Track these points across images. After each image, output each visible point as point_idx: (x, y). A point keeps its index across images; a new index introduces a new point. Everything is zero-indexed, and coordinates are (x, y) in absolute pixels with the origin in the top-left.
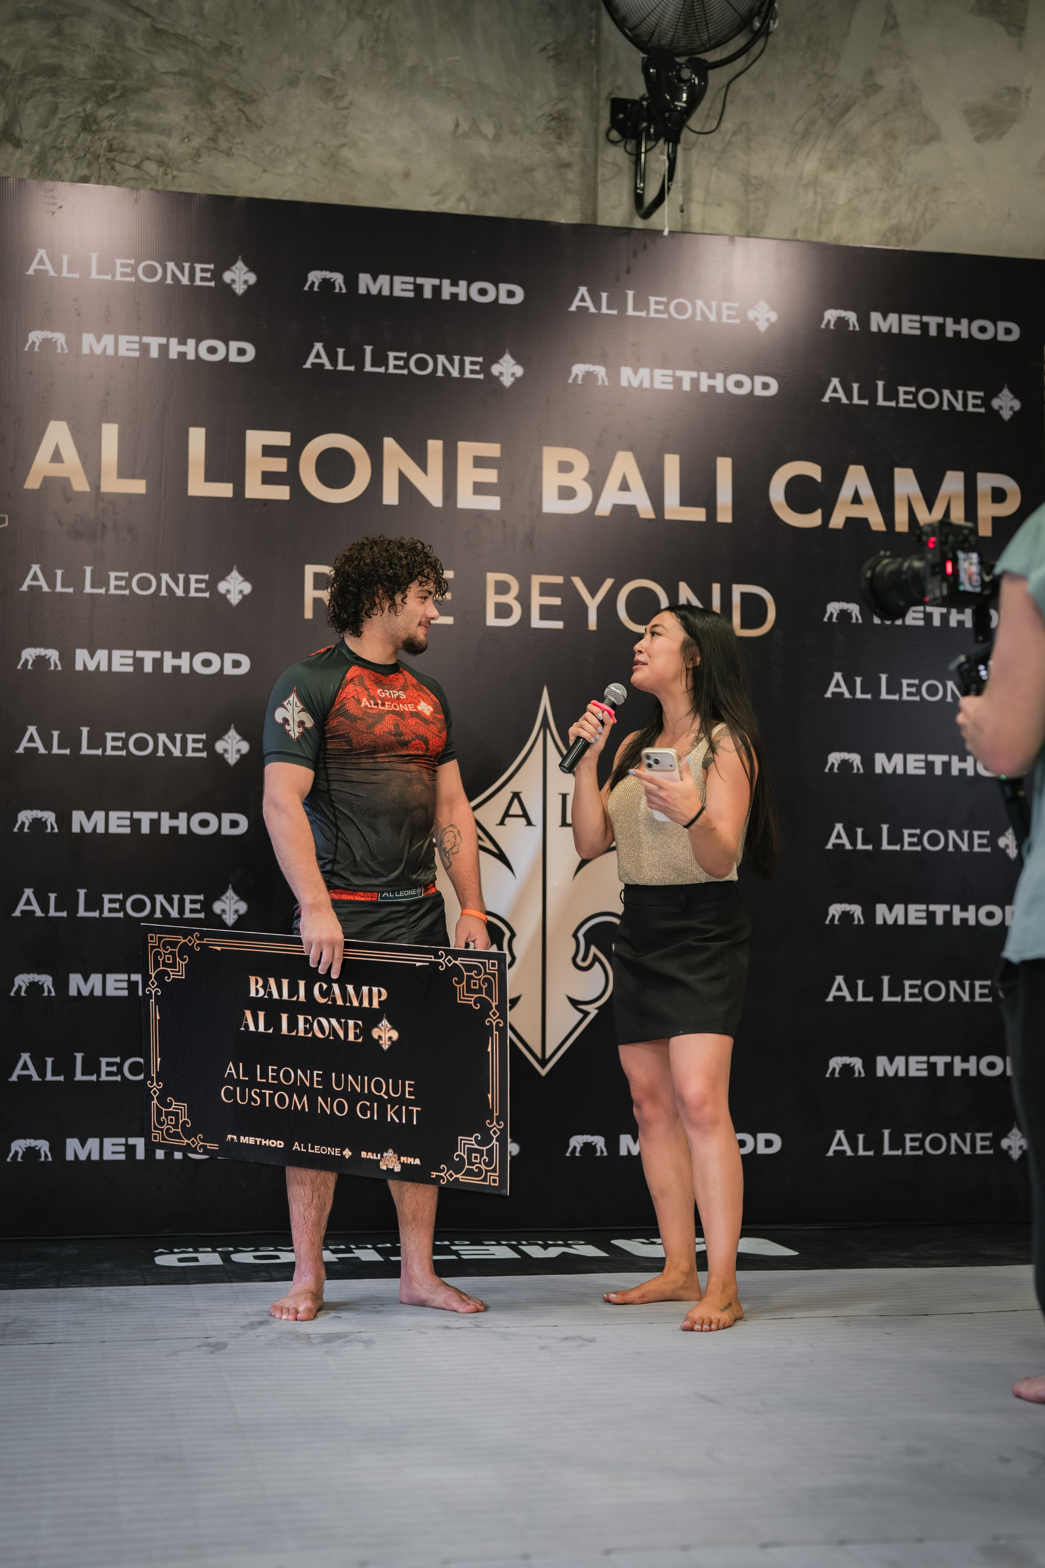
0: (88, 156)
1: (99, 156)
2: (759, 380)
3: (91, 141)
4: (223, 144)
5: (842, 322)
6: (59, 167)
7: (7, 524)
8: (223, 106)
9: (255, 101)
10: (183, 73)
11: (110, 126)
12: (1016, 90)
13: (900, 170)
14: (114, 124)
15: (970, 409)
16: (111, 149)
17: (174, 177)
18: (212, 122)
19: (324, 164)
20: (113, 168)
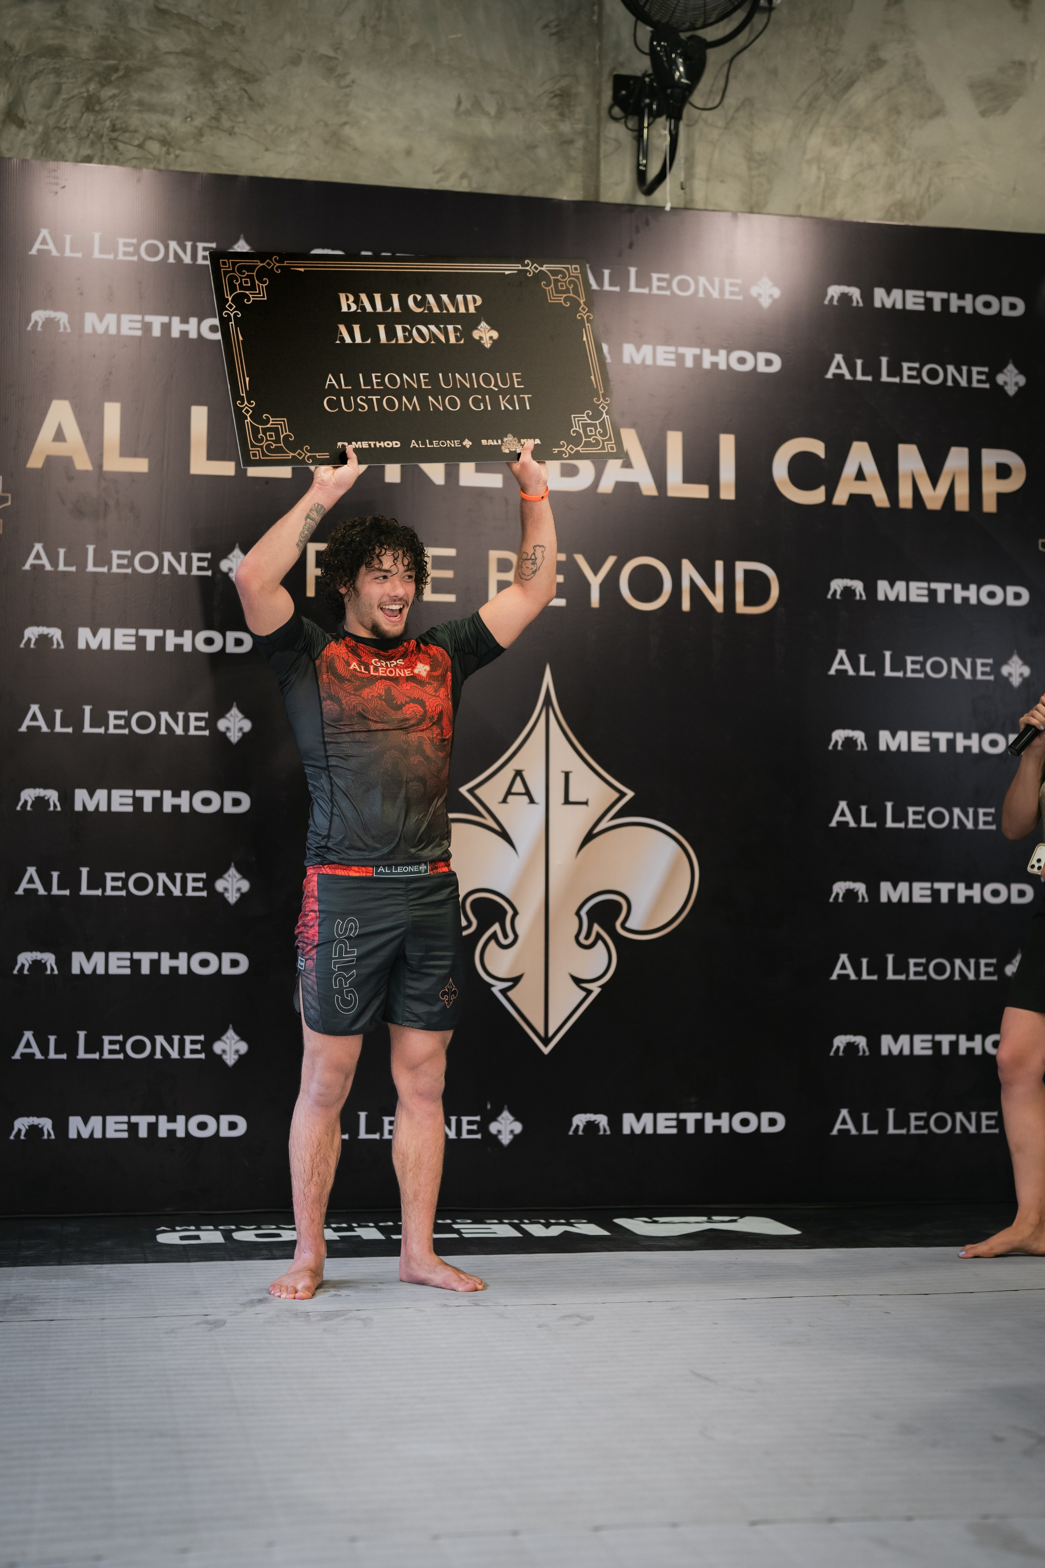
0: (91, 136)
1: (102, 136)
2: (762, 356)
3: (94, 121)
4: (226, 123)
5: (845, 298)
6: (62, 146)
7: (9, 503)
8: (225, 84)
9: (257, 80)
10: (186, 53)
11: (113, 106)
12: (1021, 64)
13: (904, 144)
14: (117, 104)
15: (975, 384)
16: (114, 129)
17: (177, 156)
18: (215, 102)
19: (326, 142)
20: (116, 148)
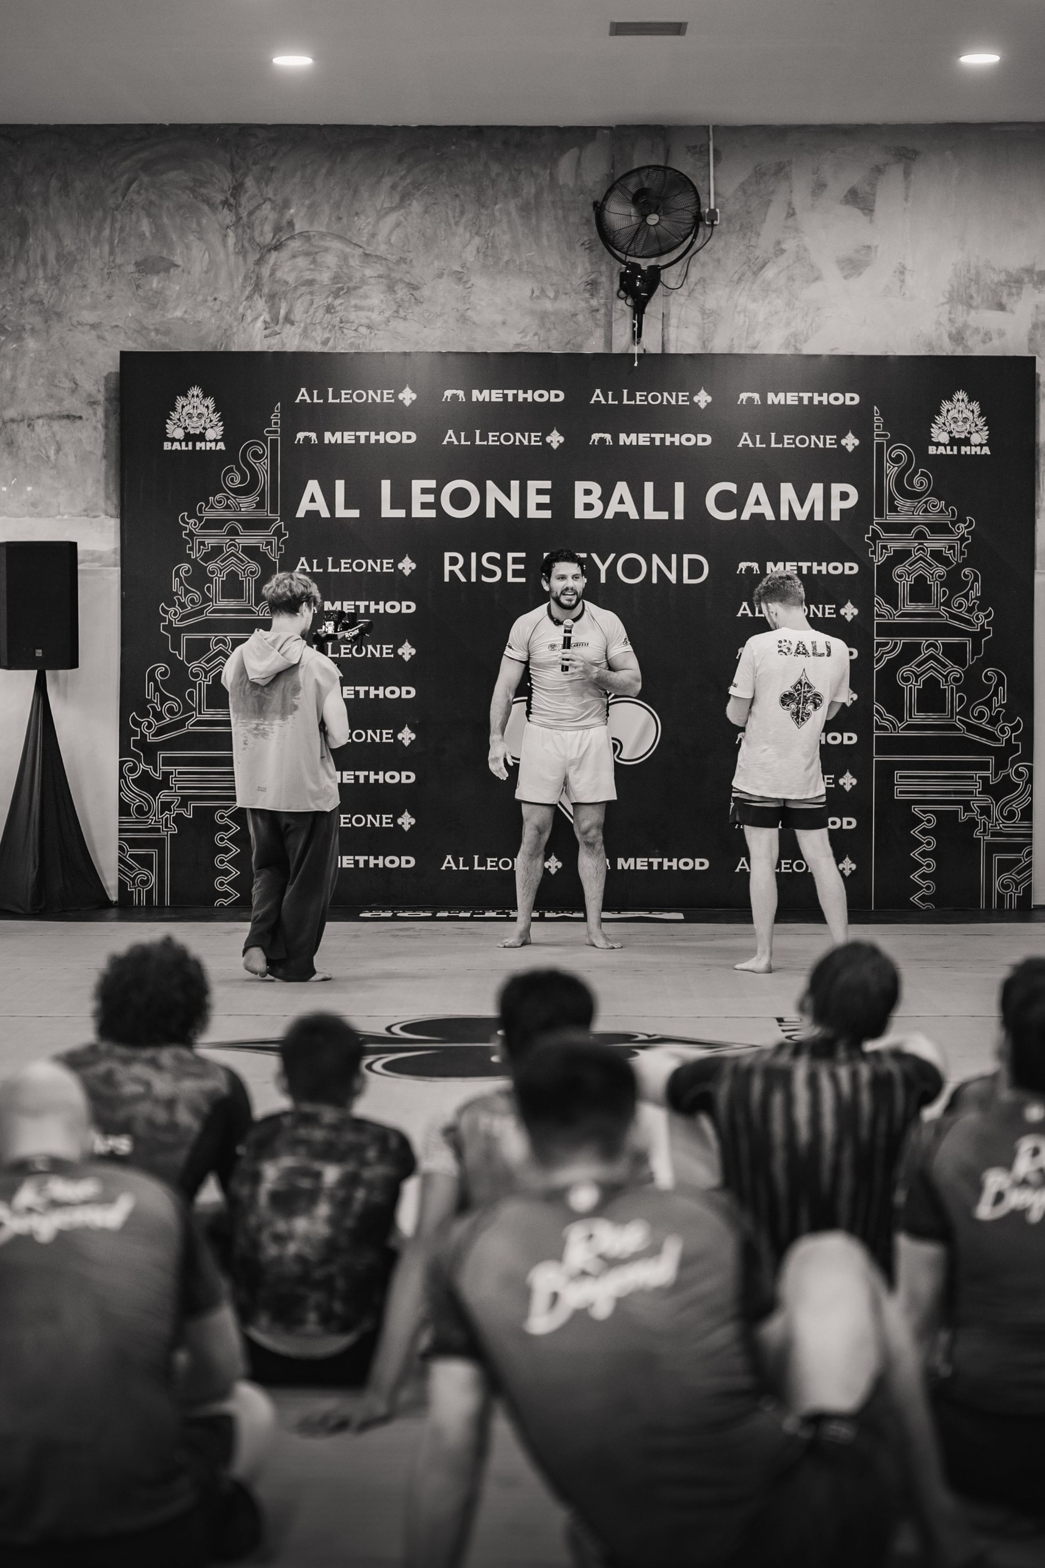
0: (330, 327)
1: (335, 327)
2: (701, 436)
3: (331, 318)
4: (402, 314)
5: (751, 400)
6: (314, 334)
7: (288, 538)
9: (419, 288)
10: (380, 276)
11: (341, 309)
12: (869, 247)
13: (797, 299)
14: (343, 308)
15: (828, 446)
16: (341, 322)
17: (375, 334)
18: (396, 302)
19: (458, 321)
20: (342, 332)
